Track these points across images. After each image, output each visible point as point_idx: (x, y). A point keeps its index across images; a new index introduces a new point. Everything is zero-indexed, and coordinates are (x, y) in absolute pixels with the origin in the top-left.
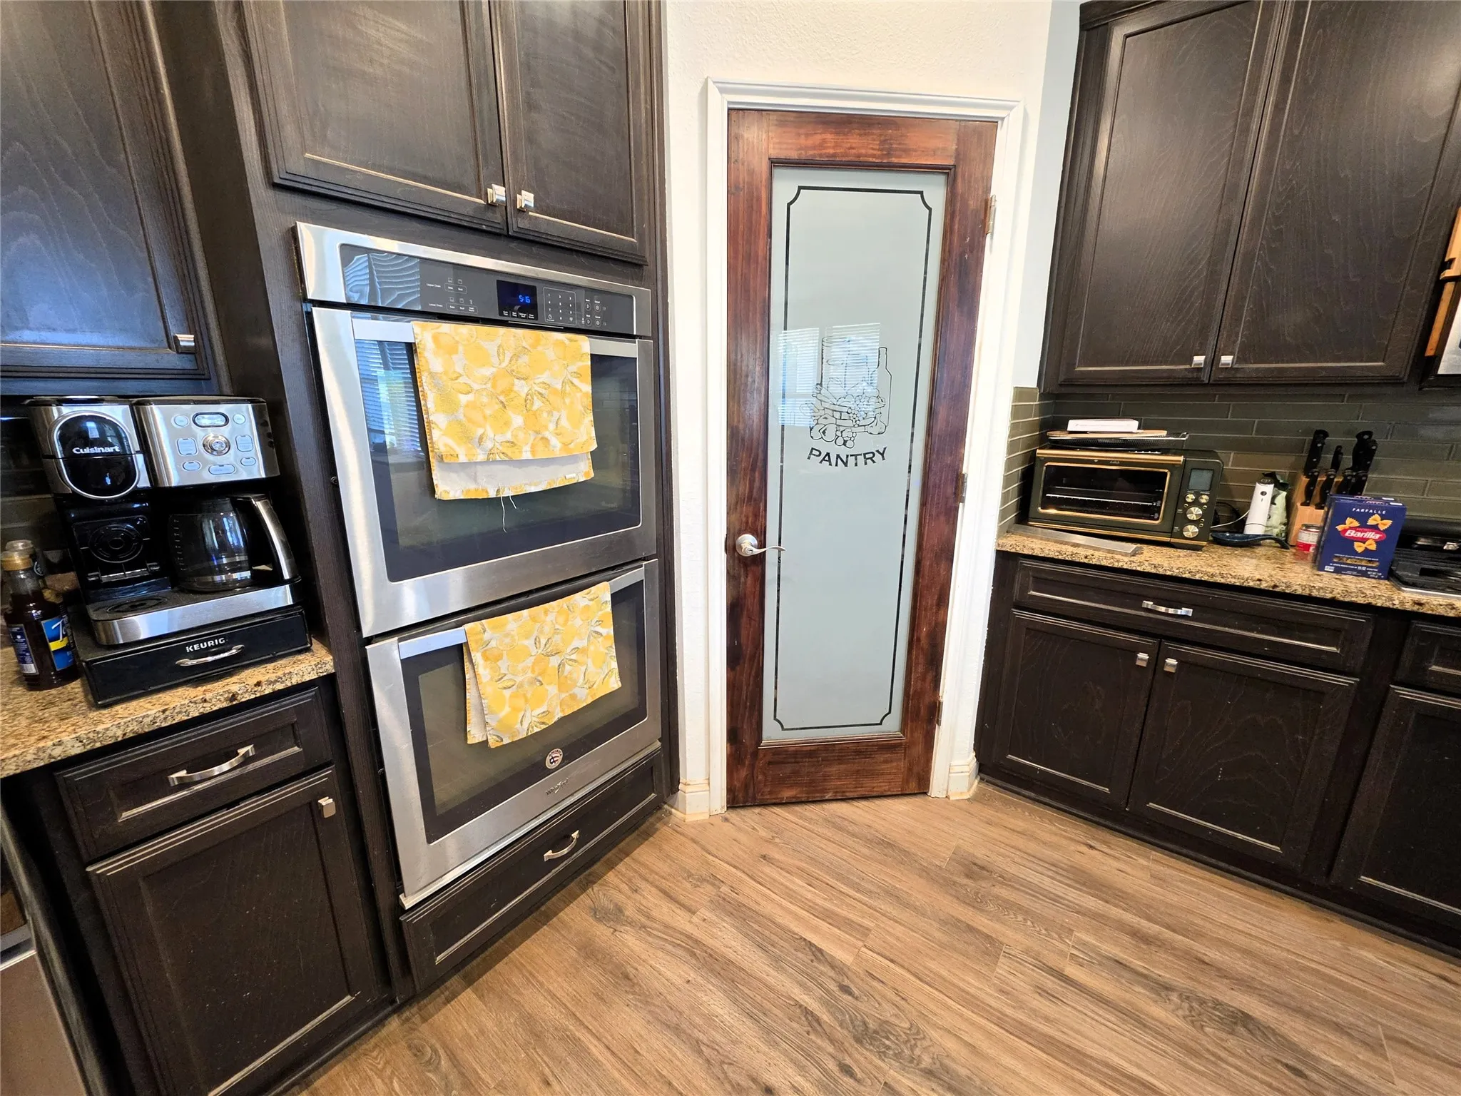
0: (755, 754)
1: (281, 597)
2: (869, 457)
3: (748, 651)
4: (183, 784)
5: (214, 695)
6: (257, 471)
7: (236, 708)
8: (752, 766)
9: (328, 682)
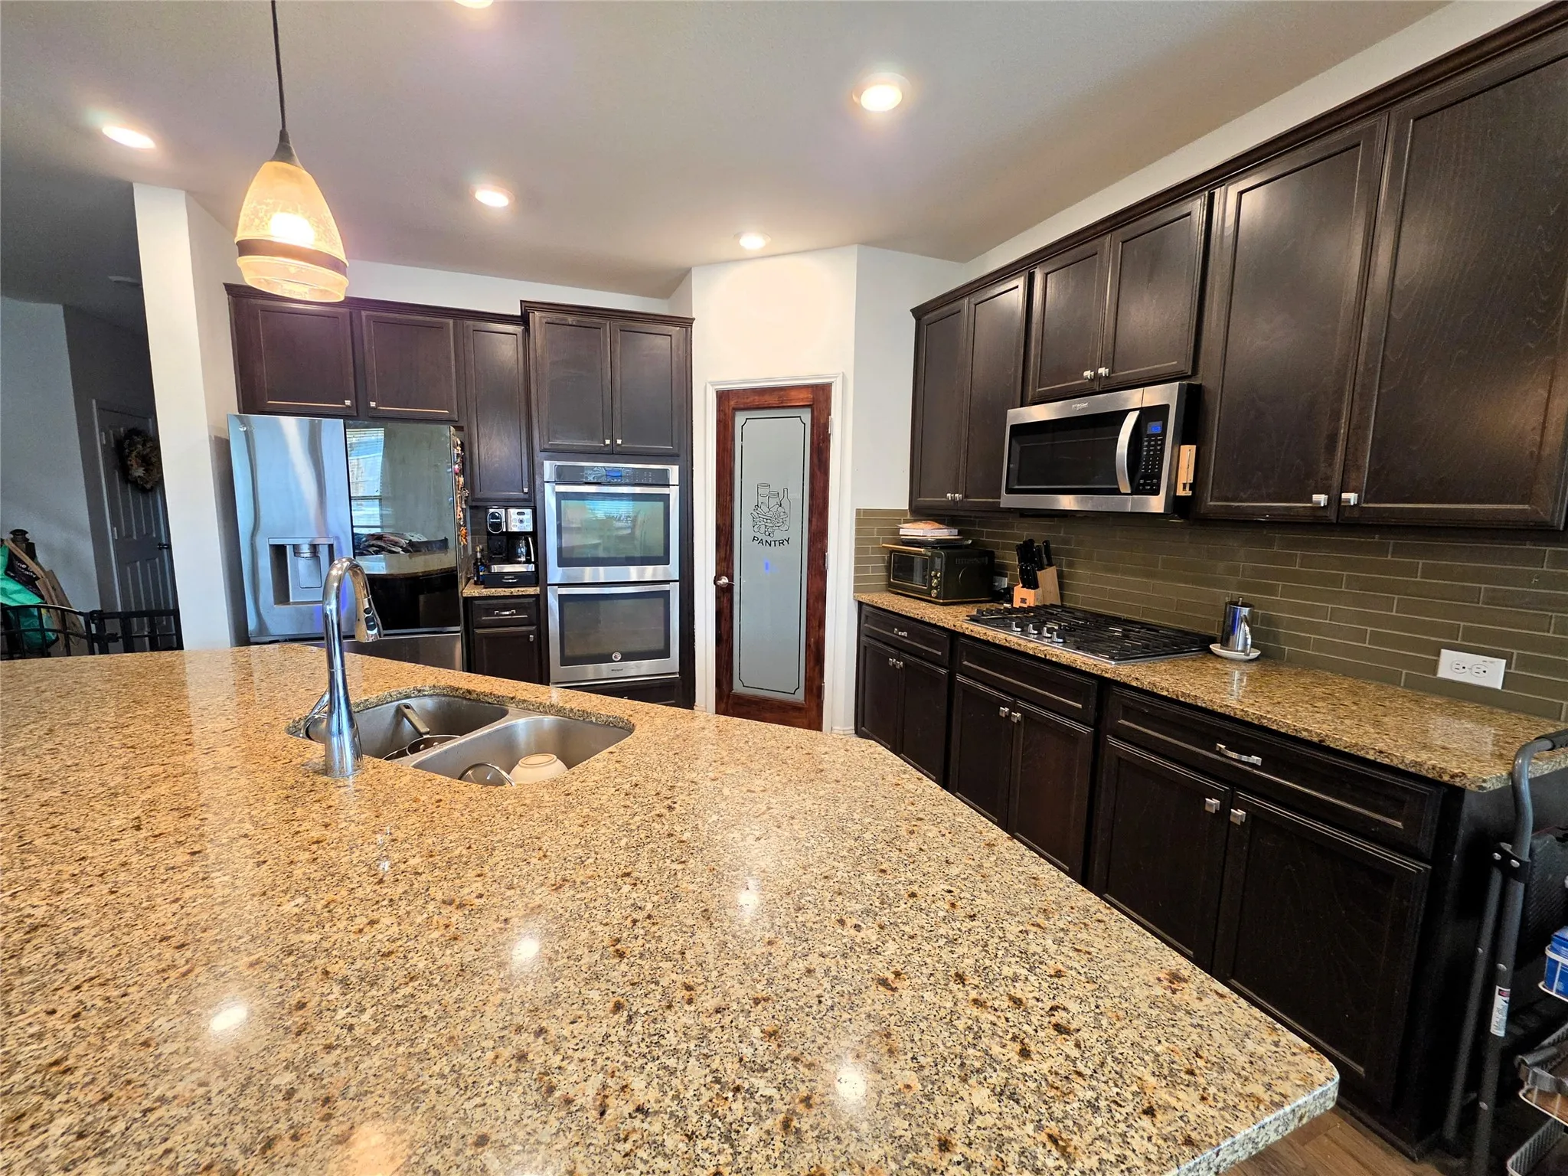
0: (728, 696)
1: (531, 568)
2: (781, 542)
3: (725, 637)
4: (498, 615)
5: (506, 592)
6: (530, 529)
7: (512, 597)
8: (727, 703)
9: (537, 596)
